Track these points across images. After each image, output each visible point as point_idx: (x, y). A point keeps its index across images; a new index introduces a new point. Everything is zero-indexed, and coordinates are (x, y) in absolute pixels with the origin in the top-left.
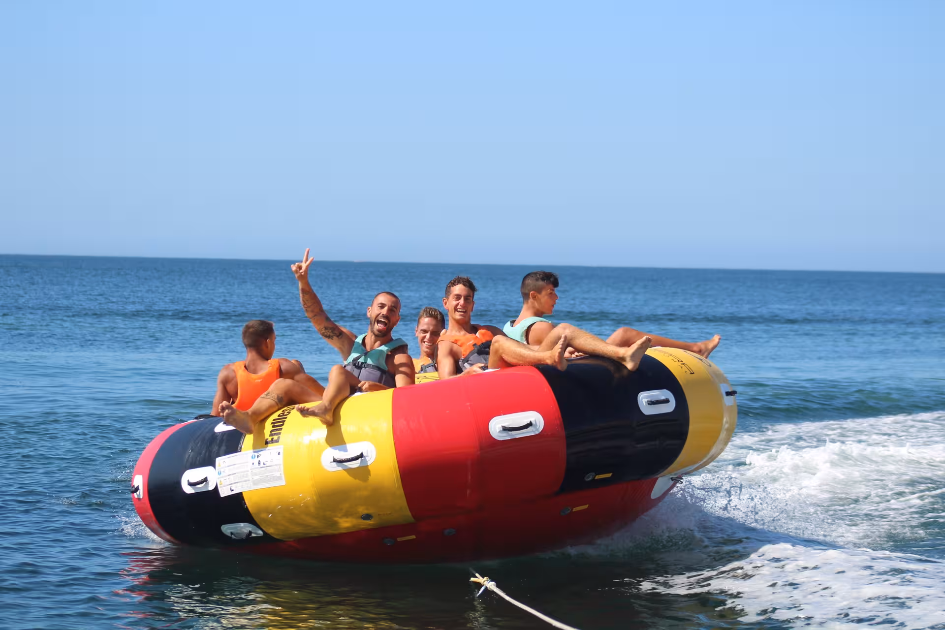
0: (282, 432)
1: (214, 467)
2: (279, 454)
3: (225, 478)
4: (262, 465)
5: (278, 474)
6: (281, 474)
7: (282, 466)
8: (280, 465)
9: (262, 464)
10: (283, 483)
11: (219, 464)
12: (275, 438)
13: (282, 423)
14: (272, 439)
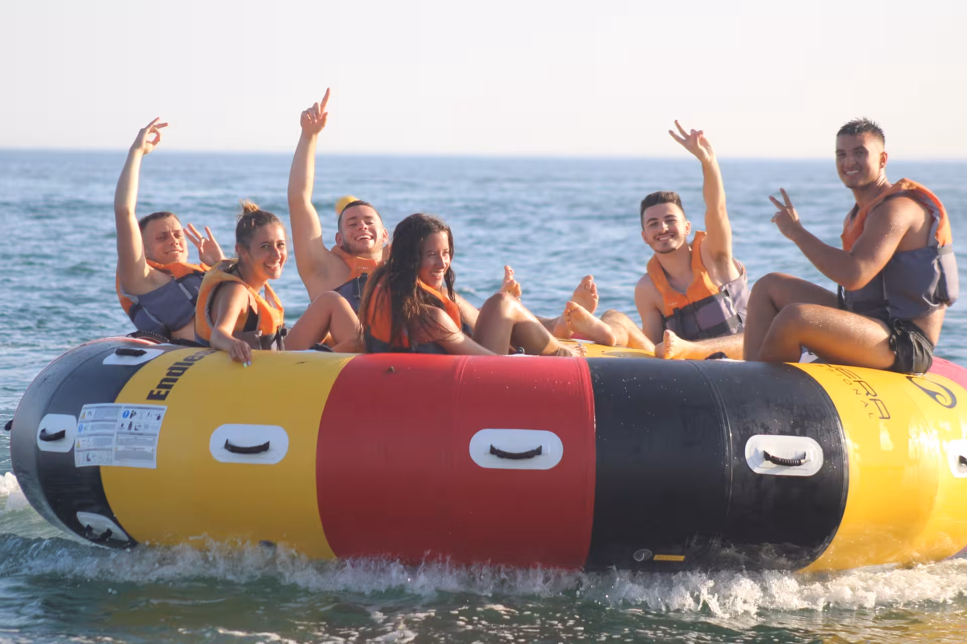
0: (176, 385)
1: (77, 416)
2: (159, 418)
3: (84, 439)
4: (133, 430)
5: (148, 449)
6: (153, 450)
7: (157, 438)
8: (155, 435)
9: (133, 428)
10: (152, 465)
11: (84, 414)
12: (163, 391)
13: (181, 371)
14: (159, 392)
